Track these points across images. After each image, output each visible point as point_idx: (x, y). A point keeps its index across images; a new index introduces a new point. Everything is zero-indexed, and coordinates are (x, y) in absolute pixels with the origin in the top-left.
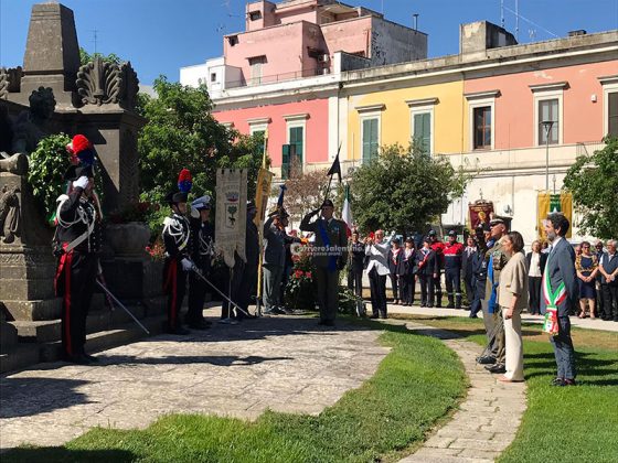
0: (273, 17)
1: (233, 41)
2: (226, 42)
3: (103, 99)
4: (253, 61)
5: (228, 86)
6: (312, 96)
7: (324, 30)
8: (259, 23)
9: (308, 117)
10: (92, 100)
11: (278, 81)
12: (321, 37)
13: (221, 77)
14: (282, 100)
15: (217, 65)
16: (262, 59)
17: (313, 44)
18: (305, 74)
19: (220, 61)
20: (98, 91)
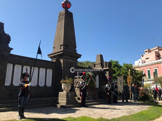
0: (149, 51)
1: (143, 56)
2: (141, 56)
3: (106, 67)
4: (146, 59)
5: (142, 63)
6: (158, 63)
7: (159, 52)
8: (147, 52)
9: (158, 67)
10: (105, 67)
11: (151, 61)
12: (159, 53)
13: (141, 62)
14: (152, 65)
15: (140, 60)
16: (148, 58)
17: (157, 55)
18: (156, 60)
19: (141, 59)
20: (105, 66)
